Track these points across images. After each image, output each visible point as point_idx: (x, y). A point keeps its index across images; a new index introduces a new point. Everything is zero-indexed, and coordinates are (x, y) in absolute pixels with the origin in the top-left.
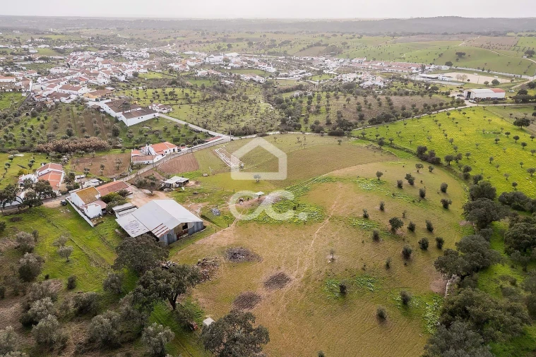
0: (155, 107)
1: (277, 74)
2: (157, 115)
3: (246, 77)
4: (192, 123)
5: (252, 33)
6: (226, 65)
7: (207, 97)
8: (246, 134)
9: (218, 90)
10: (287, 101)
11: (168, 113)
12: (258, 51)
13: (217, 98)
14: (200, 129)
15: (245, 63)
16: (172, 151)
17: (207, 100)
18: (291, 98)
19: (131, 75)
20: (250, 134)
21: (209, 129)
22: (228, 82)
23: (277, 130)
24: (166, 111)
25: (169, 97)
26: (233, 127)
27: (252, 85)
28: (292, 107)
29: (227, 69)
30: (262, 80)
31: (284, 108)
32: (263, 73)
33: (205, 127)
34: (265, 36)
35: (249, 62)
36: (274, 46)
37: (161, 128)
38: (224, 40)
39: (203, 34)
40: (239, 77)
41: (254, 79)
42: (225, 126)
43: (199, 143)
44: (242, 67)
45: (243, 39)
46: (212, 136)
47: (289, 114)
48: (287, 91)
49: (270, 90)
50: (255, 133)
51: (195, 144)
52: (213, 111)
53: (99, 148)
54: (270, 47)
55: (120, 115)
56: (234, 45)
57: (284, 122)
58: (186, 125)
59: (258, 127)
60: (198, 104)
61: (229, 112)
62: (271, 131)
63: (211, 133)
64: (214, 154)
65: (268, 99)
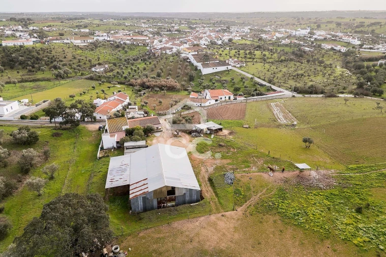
0: (231, 61)
1: (361, 46)
2: (230, 67)
3: (327, 46)
4: (259, 78)
5: (342, 18)
6: (310, 37)
7: (283, 58)
8: (311, 93)
9: (296, 55)
10: (368, 67)
11: (241, 67)
12: (345, 31)
13: (291, 60)
14: (264, 83)
15: (329, 36)
16: (227, 98)
17: (282, 61)
18: (374, 66)
19: (226, 41)
20: (316, 93)
21: (274, 84)
22: (307, 49)
23: (351, 93)
24: (239, 65)
25: (248, 56)
26: (299, 85)
27: (332, 53)
28: (373, 74)
29: (310, 40)
30: (344, 50)
31: (362, 73)
32: (346, 44)
33: (270, 82)
34: (354, 20)
35: (333, 36)
36: (362, 26)
37: (228, 78)
38: (315, 23)
39: (299, 19)
40: (320, 46)
41: (335, 48)
42: (292, 83)
43: (258, 95)
44: (325, 39)
45: (333, 22)
46: (274, 91)
47: (369, 79)
48: (370, 60)
49: (350, 58)
50: (322, 93)
51: (253, 95)
52: (284, 70)
53: (171, 89)
54: (357, 27)
55: (199, 65)
56: (323, 26)
57: (360, 86)
58: (252, 78)
59: (328, 88)
60: (272, 63)
61: (300, 72)
62: (342, 93)
63: (273, 87)
64: (269, 107)
65: (346, 65)
